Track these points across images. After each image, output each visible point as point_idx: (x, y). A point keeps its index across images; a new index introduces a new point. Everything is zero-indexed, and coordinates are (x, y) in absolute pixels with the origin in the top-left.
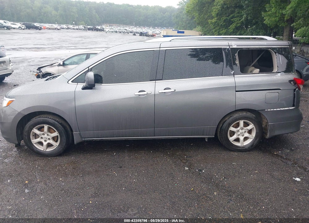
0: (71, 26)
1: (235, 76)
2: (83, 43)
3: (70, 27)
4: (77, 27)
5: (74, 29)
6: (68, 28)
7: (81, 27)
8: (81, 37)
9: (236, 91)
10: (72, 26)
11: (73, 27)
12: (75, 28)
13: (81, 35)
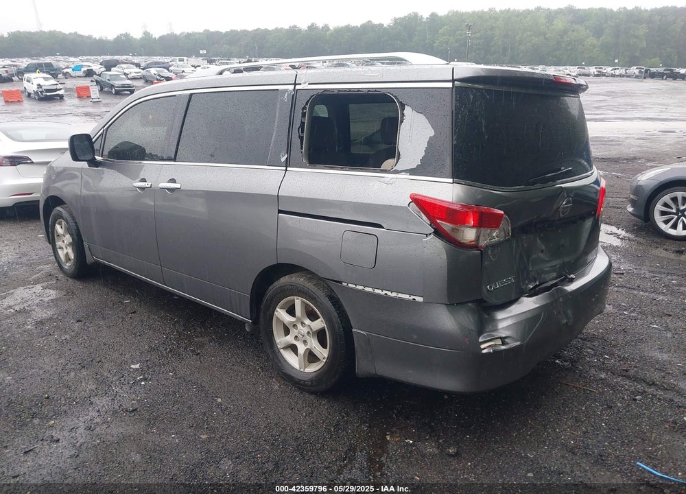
0: (609, 70)
1: (288, 169)
2: (596, 107)
3: (605, 71)
4: (623, 71)
5: (613, 76)
6: (600, 74)
7: (634, 70)
8: (609, 94)
9: (280, 212)
10: (611, 68)
11: (613, 72)
12: (617, 72)
13: (613, 90)
